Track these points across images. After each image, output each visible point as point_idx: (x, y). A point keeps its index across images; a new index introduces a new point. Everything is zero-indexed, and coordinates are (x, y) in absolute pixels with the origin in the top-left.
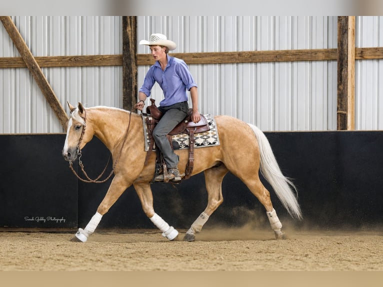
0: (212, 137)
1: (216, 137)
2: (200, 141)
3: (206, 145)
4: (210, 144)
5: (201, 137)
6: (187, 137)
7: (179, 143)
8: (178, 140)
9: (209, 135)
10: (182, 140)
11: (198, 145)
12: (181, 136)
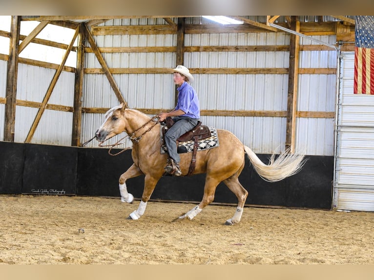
0: (213, 140)
1: (216, 140)
2: (203, 145)
3: (208, 147)
4: (211, 146)
5: (204, 142)
6: (193, 143)
7: (187, 147)
8: (186, 145)
9: (210, 140)
10: (189, 145)
11: (202, 148)
12: (189, 142)
